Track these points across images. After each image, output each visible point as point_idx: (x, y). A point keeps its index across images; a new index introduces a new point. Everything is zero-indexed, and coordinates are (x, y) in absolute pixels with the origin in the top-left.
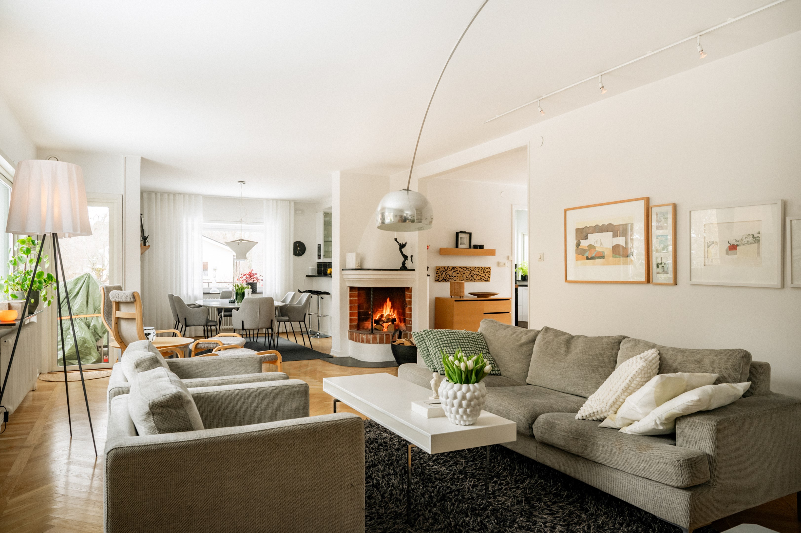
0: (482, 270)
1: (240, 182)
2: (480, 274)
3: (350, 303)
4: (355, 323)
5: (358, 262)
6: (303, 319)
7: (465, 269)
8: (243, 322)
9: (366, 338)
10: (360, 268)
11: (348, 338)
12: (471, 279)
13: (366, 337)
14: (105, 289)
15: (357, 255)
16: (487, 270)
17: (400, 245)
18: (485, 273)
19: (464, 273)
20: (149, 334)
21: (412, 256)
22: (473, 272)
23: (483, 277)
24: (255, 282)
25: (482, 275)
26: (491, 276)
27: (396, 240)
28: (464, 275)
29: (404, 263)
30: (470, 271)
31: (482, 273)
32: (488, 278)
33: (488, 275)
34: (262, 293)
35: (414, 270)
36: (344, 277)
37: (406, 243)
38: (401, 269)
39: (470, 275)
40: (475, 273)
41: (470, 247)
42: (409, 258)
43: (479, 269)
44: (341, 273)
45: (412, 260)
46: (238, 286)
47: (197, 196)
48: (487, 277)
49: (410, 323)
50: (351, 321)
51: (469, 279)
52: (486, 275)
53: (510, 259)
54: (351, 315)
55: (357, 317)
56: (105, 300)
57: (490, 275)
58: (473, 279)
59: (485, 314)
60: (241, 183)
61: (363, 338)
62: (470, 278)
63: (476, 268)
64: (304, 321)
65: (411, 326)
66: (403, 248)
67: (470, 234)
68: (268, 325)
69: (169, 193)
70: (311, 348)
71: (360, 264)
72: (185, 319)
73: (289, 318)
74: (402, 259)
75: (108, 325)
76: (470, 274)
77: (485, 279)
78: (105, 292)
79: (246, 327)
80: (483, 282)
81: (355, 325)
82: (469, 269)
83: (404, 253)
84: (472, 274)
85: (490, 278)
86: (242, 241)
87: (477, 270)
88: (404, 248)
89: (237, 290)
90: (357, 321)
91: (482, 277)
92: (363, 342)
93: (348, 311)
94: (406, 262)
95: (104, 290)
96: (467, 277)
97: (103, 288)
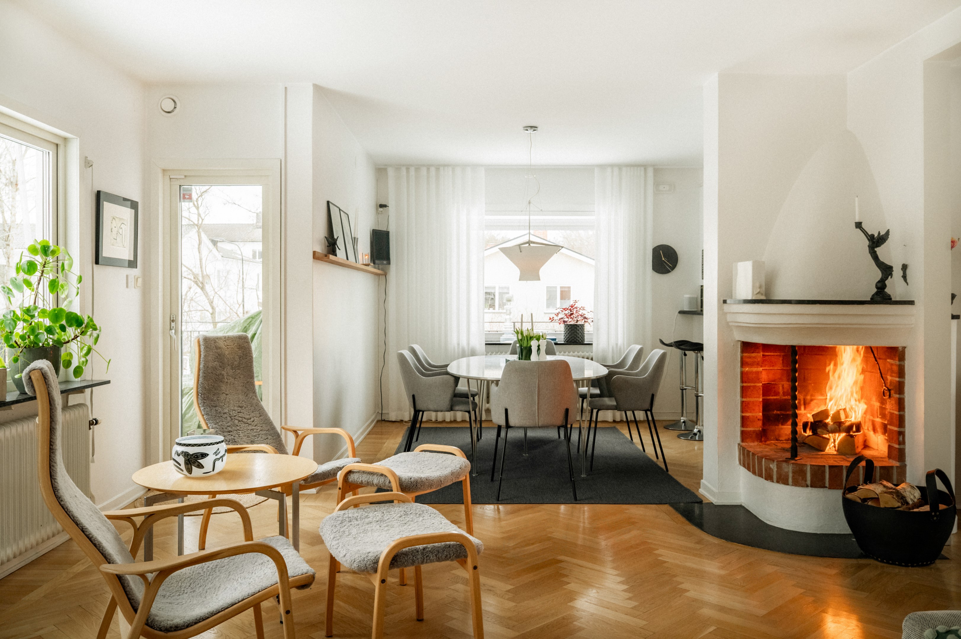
1: (527, 128)
3: (742, 381)
4: (758, 426)
5: (757, 285)
6: (647, 406)
8: (506, 410)
9: (777, 471)
10: (763, 298)
11: (738, 462)
13: (779, 467)
14: (202, 343)
15: (757, 267)
17: (871, 238)
21: (905, 267)
24: (579, 323)
27: (859, 225)
29: (881, 286)
34: (592, 344)
35: (911, 303)
36: (729, 318)
37: (888, 233)
38: (873, 301)
42: (897, 272)
44: (720, 309)
45: (904, 277)
46: (522, 334)
47: (475, 167)
49: (901, 439)
50: (744, 421)
54: (744, 406)
55: (761, 414)
56: (201, 366)
60: (530, 131)
61: (770, 468)
64: (651, 410)
65: (902, 447)
66: (878, 246)
68: (559, 420)
71: (764, 289)
72: (413, 396)
73: (617, 403)
74: (878, 275)
75: (203, 415)
78: (202, 349)
79: (512, 422)
81: (754, 431)
83: (882, 258)
86: (531, 245)
88: (883, 246)
89: (520, 341)
90: (760, 423)
92: (769, 478)
93: (738, 398)
94: (887, 282)
95: (199, 346)
97: (199, 342)
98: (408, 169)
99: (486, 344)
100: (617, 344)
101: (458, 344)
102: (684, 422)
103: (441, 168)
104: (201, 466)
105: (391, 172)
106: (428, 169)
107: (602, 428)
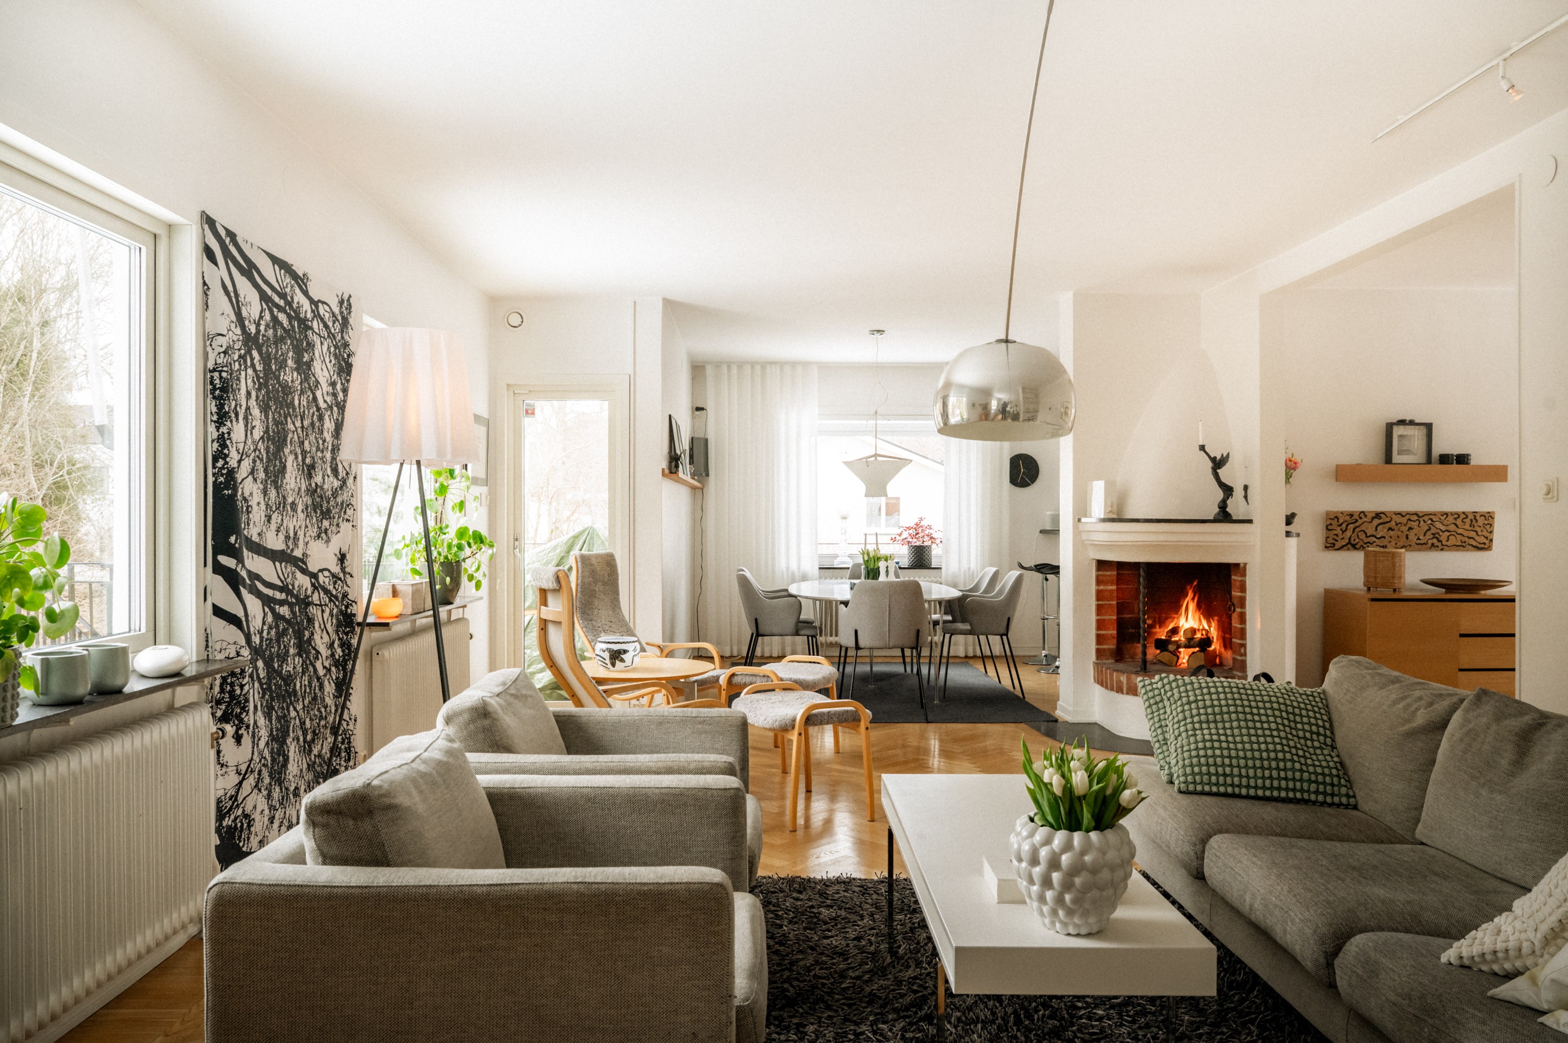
0: (1468, 521)
1: (873, 332)
2: (1460, 531)
3: (1098, 599)
4: (1111, 646)
5: (1109, 503)
6: (1003, 631)
7: (1415, 518)
8: (856, 631)
9: (1127, 683)
10: (1115, 516)
11: (1091, 679)
12: (1433, 544)
13: (1128, 679)
14: (579, 560)
15: (1110, 487)
16: (1481, 521)
17: (1213, 460)
18: (1478, 529)
19: (1410, 528)
20: (625, 652)
21: (1246, 488)
22: (1438, 525)
23: (1470, 538)
24: (926, 544)
25: (1466, 533)
26: (1496, 537)
27: (1202, 448)
28: (1412, 535)
29: (1223, 506)
30: (1429, 522)
31: (1467, 527)
32: (1487, 542)
33: (1485, 533)
34: (940, 568)
35: (1250, 521)
36: (1084, 537)
38: (1215, 521)
39: (1429, 533)
40: (1443, 528)
41: (1429, 461)
42: (1238, 492)
43: (1455, 519)
44: (1075, 527)
45: (1246, 497)
46: (868, 554)
47: (805, 365)
48: (1483, 540)
49: (1242, 650)
50: (1100, 639)
51: (1425, 544)
52: (1480, 533)
54: (1100, 625)
55: (1115, 632)
56: (579, 582)
57: (1491, 532)
58: (1439, 544)
59: (1462, 635)
60: (877, 335)
61: (1120, 681)
62: (1430, 542)
63: (1447, 514)
64: (1007, 635)
65: (1243, 658)
66: (1219, 468)
67: (1429, 427)
68: (911, 641)
69: (753, 364)
70: (1021, 696)
71: (1115, 507)
72: (756, 620)
73: (971, 625)
74: (1220, 494)
76: (1429, 529)
77: (1474, 543)
78: (579, 566)
79: (862, 644)
80: (1468, 550)
81: (1109, 649)
82: (1426, 518)
83: (1223, 480)
84: (1433, 530)
85: (1491, 540)
86: (879, 459)
87: (1451, 519)
88: (1224, 468)
89: (866, 562)
90: (1115, 641)
91: (1466, 539)
92: (1119, 690)
93: (1093, 617)
94: (1228, 502)
95: (577, 562)
96: (1418, 539)
97: (576, 558)
98: (729, 367)
99: (820, 568)
100: (969, 568)
101: (788, 568)
102: (1046, 656)
103: (768, 366)
104: (622, 660)
105: (709, 370)
106: (753, 367)
107: (953, 663)
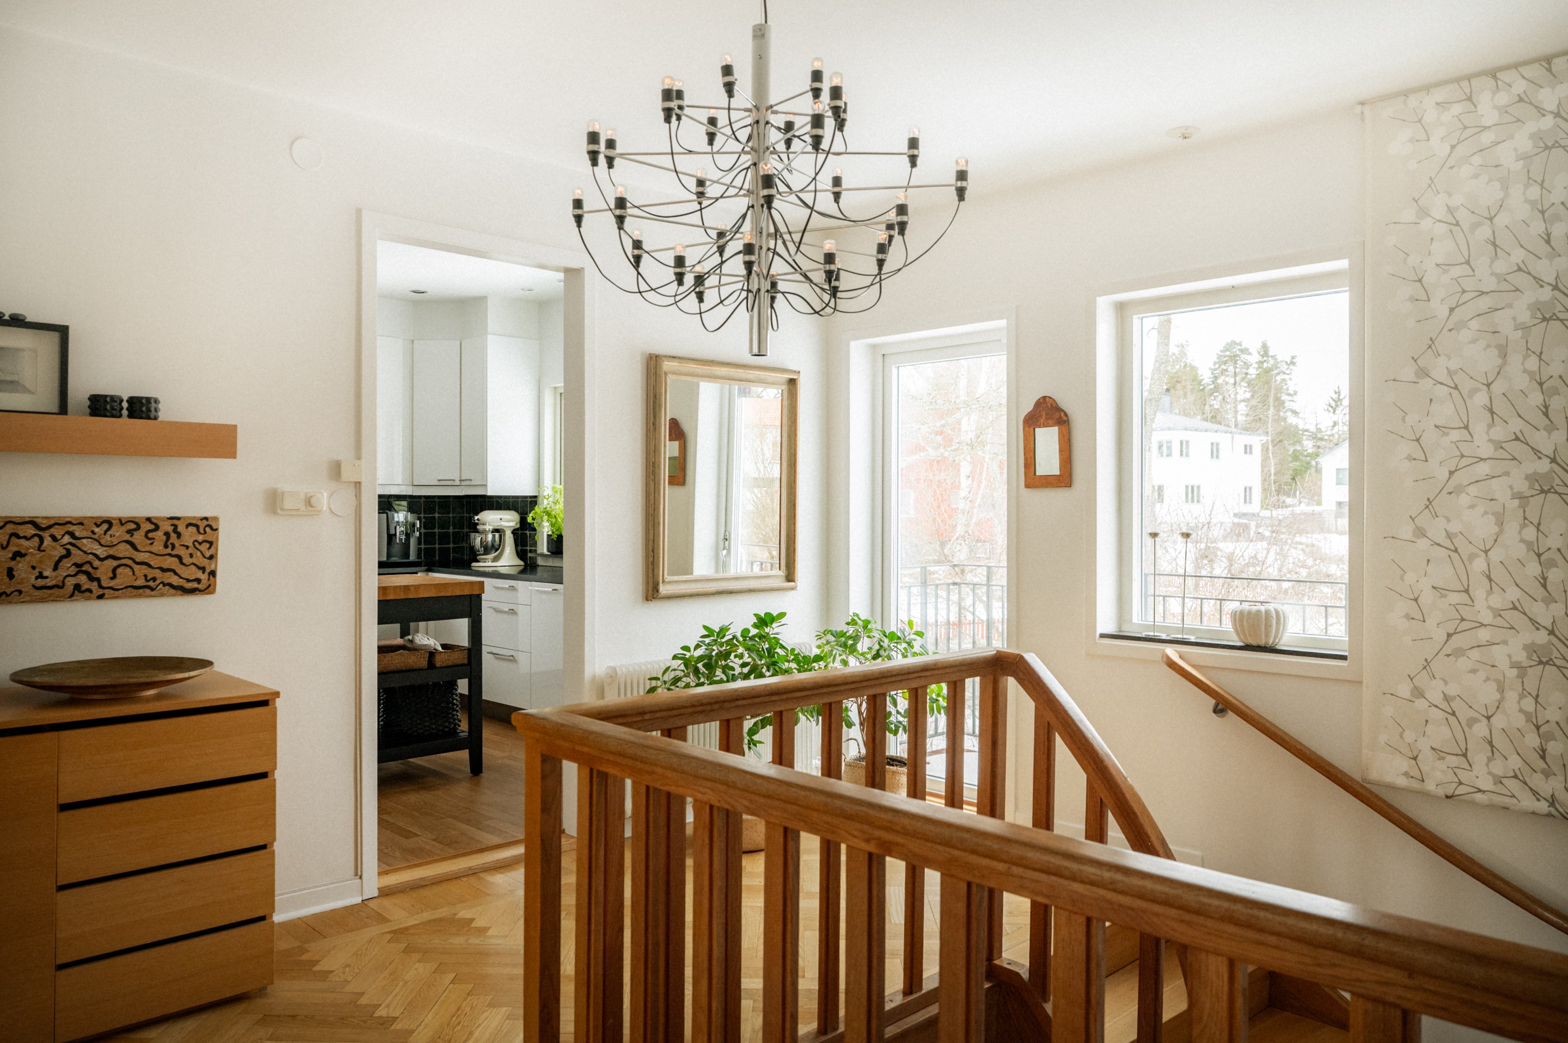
0: (159, 535)
2: (141, 557)
7: (30, 531)
12: (77, 587)
16: (189, 536)
18: (182, 552)
19: (18, 555)
22: (89, 545)
23: (163, 570)
25: (155, 562)
26: (222, 566)
28: (22, 568)
30: (67, 539)
31: (158, 547)
32: (204, 577)
33: (199, 560)
39: (67, 563)
40: (101, 552)
41: (63, 409)
43: (130, 532)
48: (192, 573)
51: (60, 586)
52: (187, 560)
53: (348, 474)
57: (211, 557)
58: (94, 586)
59: (64, 807)
62: (70, 582)
63: (109, 522)
67: (63, 331)
76: (68, 554)
77: (175, 580)
80: (162, 595)
82: (57, 531)
84: (77, 556)
85: (213, 574)
87: (119, 532)
91: (157, 573)
96: (41, 576)
